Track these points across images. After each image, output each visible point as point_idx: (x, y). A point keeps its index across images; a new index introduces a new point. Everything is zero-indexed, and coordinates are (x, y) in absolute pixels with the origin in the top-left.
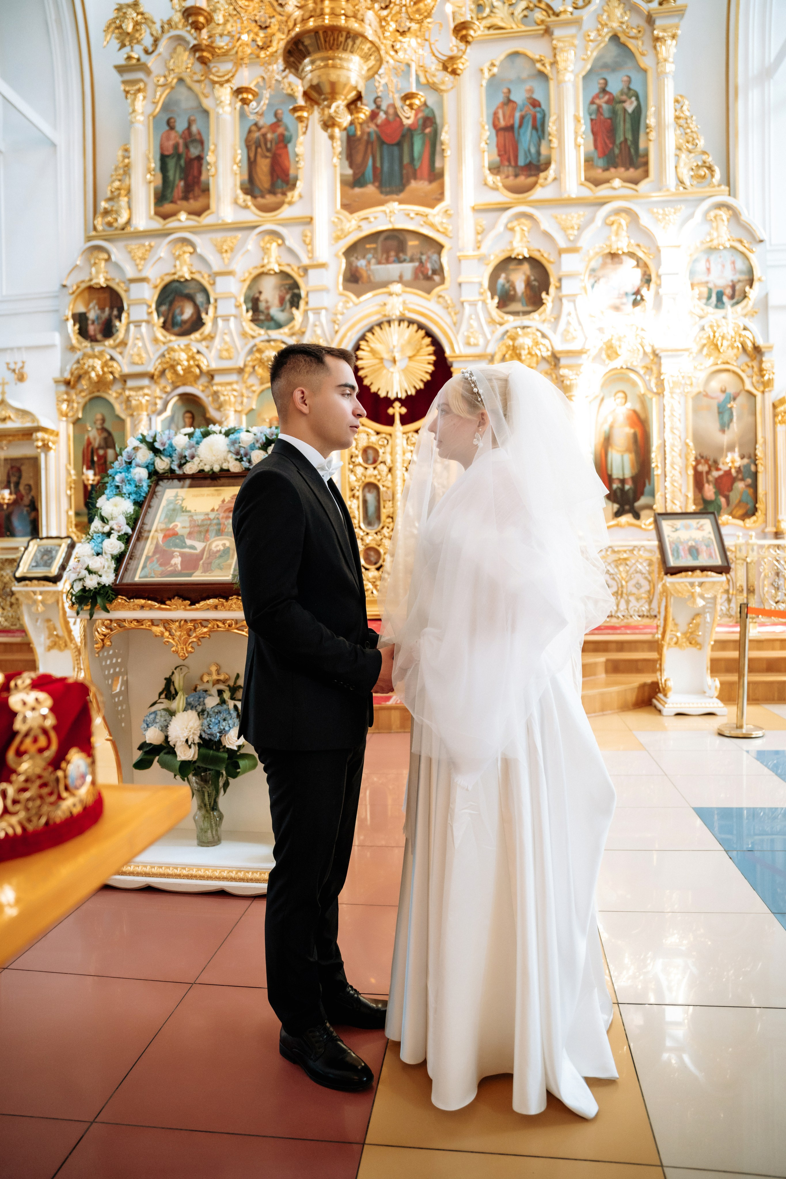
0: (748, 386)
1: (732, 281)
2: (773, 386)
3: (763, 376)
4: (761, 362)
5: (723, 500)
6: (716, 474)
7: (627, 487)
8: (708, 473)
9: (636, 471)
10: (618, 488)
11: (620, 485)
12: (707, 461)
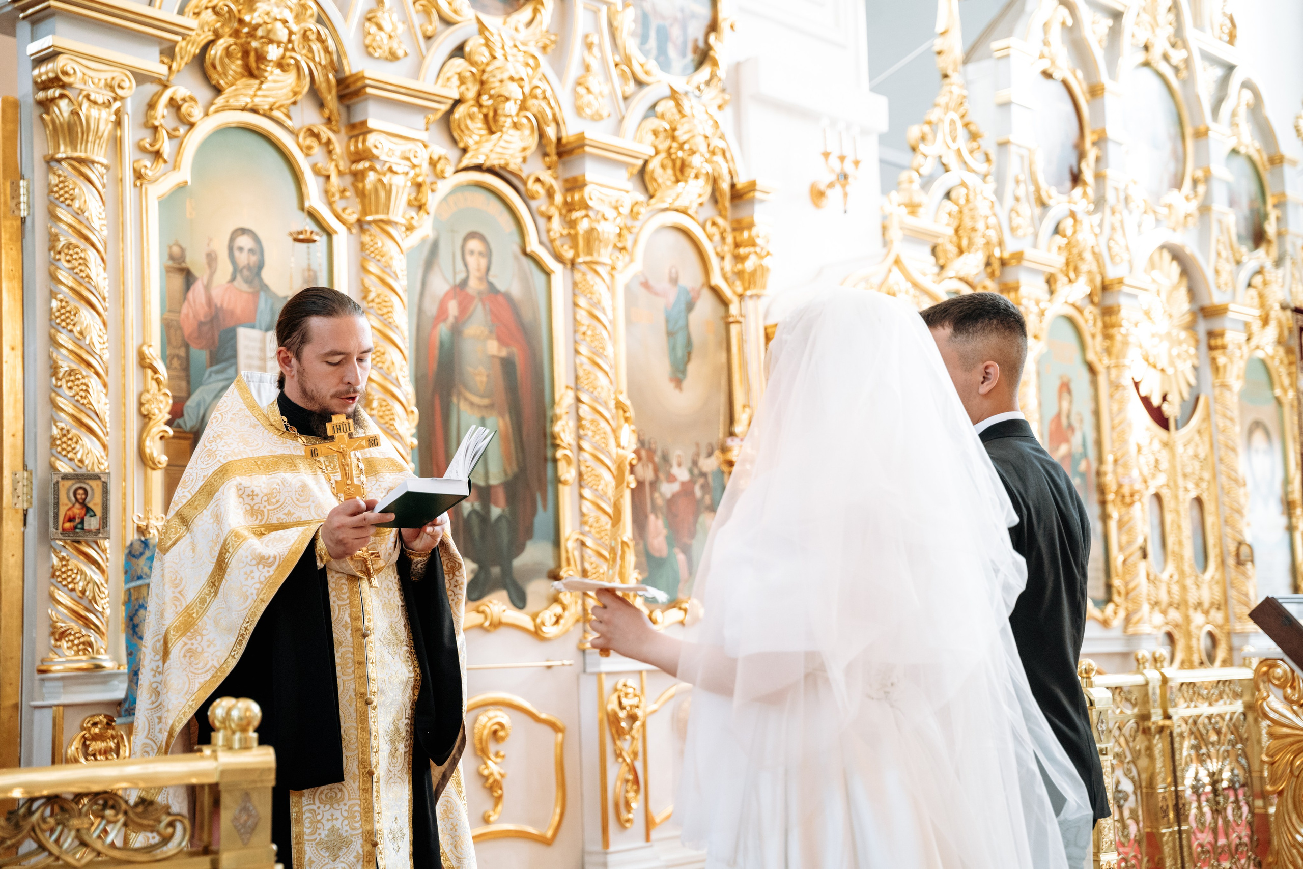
0: (717, 280)
1: (682, 10)
2: (764, 287)
3: (739, 259)
4: (739, 226)
5: (681, 557)
6: (668, 489)
7: (496, 511)
8: (654, 484)
9: (513, 469)
10: (474, 511)
11: (477, 506)
12: (651, 452)
